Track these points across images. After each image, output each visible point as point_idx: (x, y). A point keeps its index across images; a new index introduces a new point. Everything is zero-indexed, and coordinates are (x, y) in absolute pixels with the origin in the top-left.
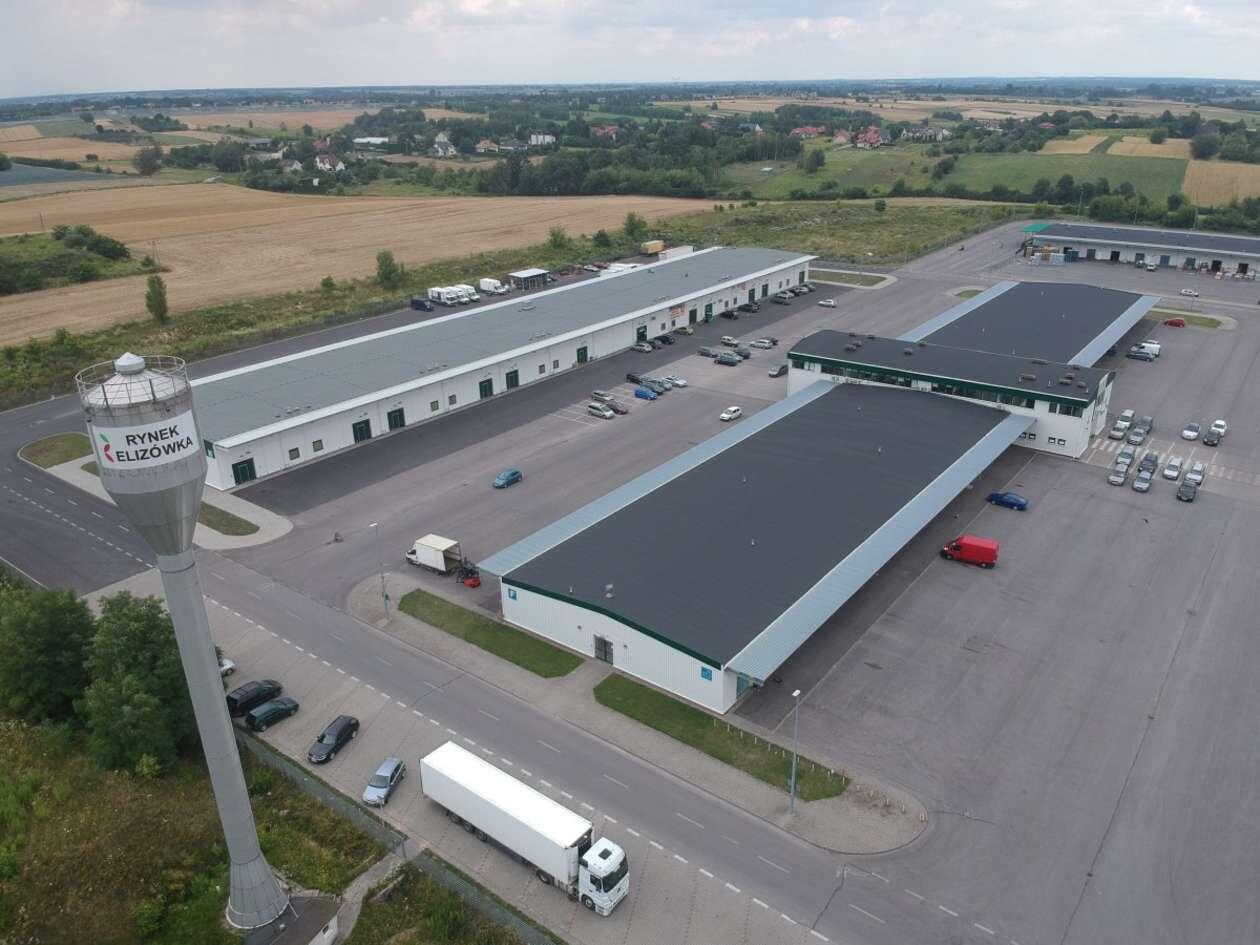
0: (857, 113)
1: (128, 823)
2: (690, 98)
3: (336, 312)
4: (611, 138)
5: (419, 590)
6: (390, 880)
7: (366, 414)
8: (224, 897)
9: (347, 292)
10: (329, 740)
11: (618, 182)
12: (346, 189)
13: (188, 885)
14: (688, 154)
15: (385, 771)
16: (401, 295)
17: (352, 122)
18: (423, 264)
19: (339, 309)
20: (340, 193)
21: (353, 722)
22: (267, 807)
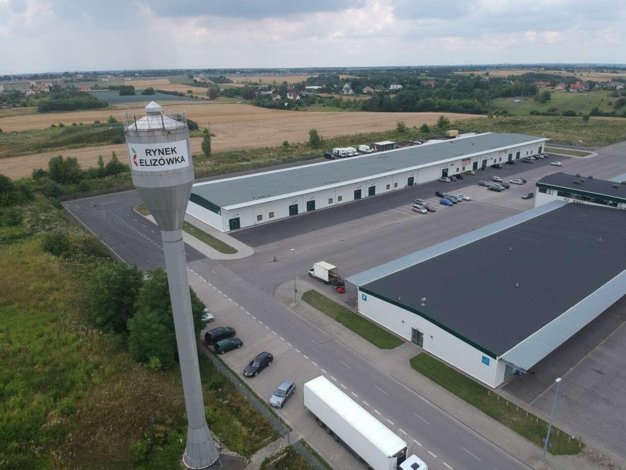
0: (568, 77)
1: (140, 393)
2: (474, 70)
3: (288, 157)
4: (432, 86)
5: (313, 290)
6: (279, 454)
7: (296, 201)
8: (183, 447)
9: (294, 149)
10: (256, 365)
11: (435, 106)
12: (299, 108)
13: (166, 435)
14: (473, 93)
15: (284, 388)
16: (320, 151)
17: (305, 81)
18: (332, 138)
19: (289, 156)
20: (297, 110)
21: (270, 356)
22: (217, 397)
